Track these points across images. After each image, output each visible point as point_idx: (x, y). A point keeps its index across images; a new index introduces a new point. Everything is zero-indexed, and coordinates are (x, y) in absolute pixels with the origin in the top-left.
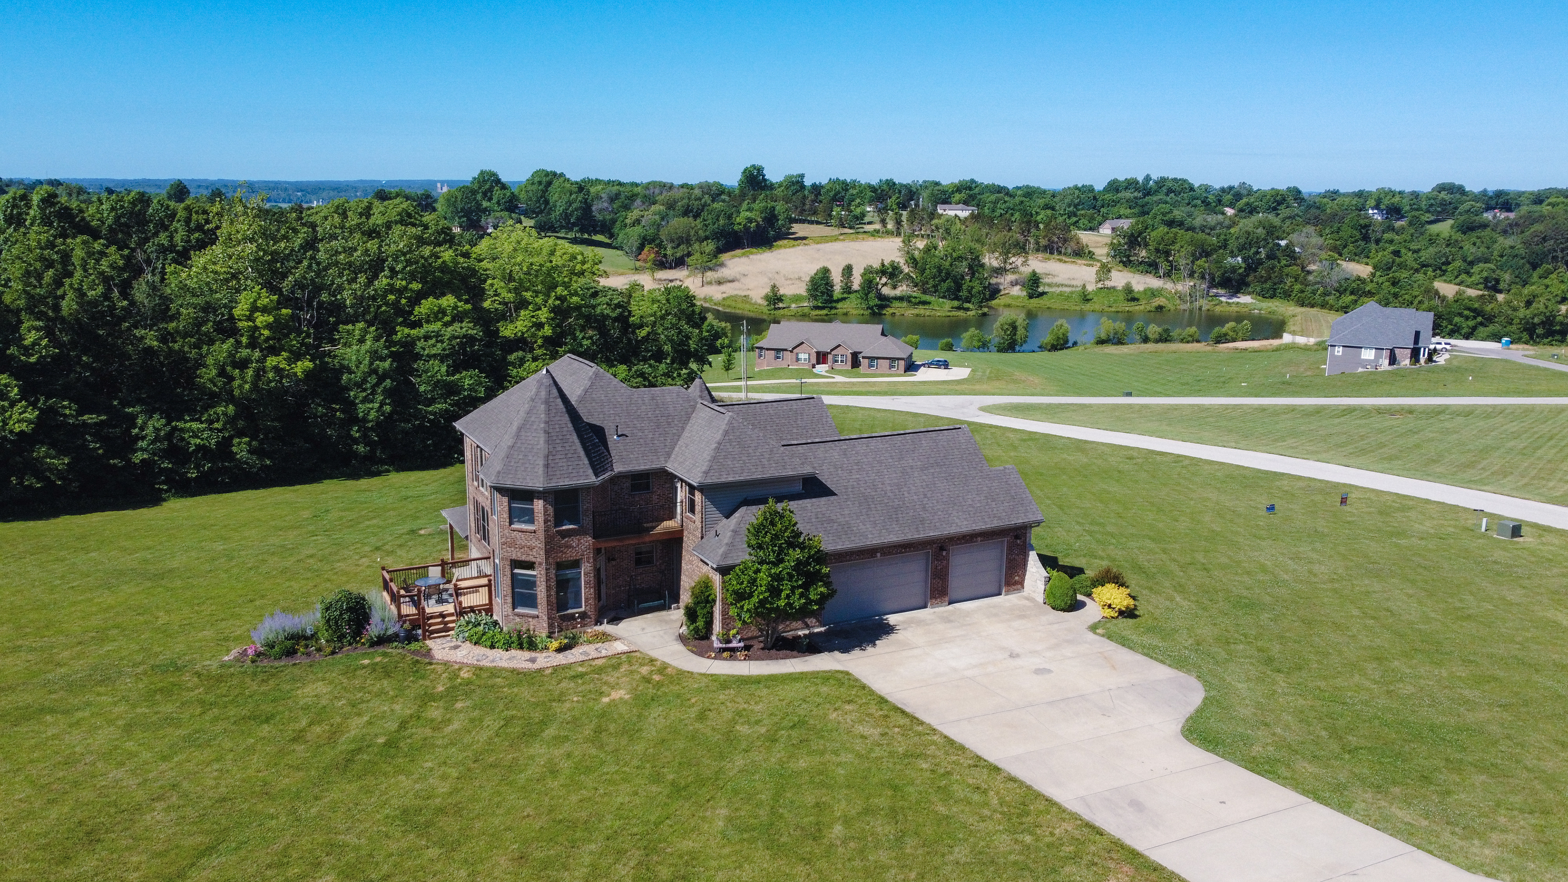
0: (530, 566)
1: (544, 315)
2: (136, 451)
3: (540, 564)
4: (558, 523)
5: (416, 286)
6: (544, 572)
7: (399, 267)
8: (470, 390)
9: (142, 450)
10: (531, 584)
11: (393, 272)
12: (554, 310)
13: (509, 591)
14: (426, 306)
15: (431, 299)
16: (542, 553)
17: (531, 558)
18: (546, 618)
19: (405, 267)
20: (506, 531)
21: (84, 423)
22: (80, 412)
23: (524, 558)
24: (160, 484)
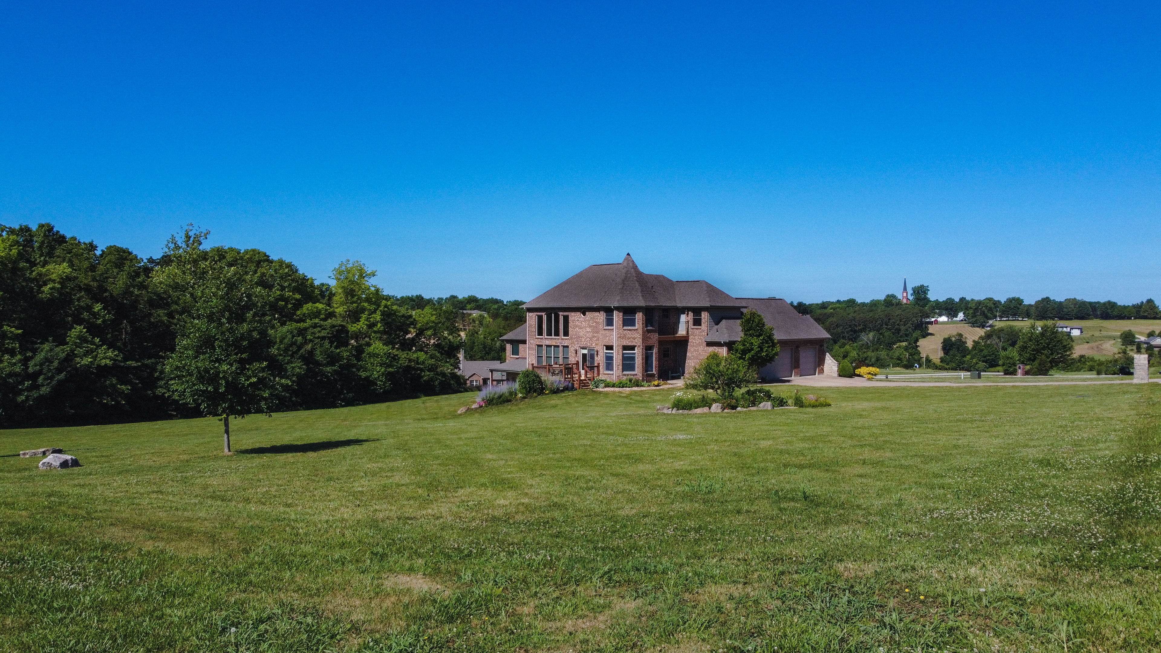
0: (633, 348)
1: (378, 316)
2: (157, 388)
3: (639, 346)
4: (646, 326)
5: (298, 296)
6: (641, 351)
7: (286, 284)
8: (346, 359)
9: (161, 387)
10: (633, 359)
11: (283, 288)
12: (383, 313)
13: (621, 363)
14: (308, 307)
15: (310, 304)
16: (641, 340)
17: (634, 344)
18: (641, 375)
19: (290, 285)
20: (621, 331)
21: (129, 368)
22: (125, 359)
23: (630, 344)
24: (172, 411)
